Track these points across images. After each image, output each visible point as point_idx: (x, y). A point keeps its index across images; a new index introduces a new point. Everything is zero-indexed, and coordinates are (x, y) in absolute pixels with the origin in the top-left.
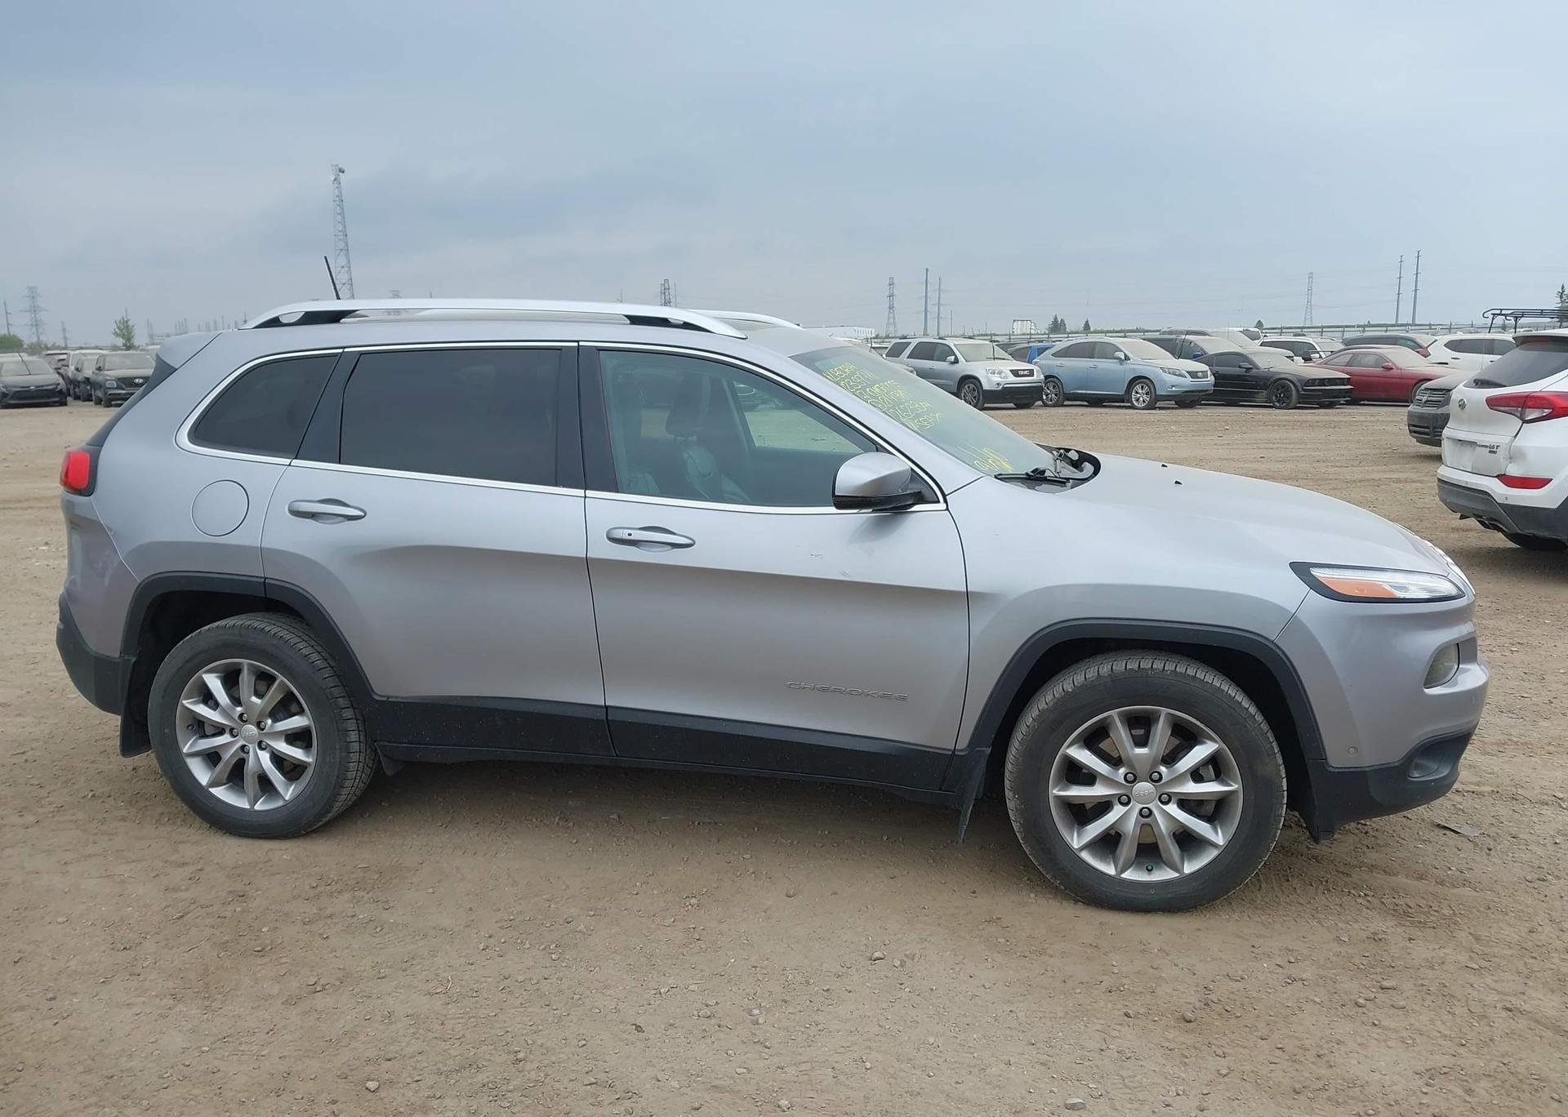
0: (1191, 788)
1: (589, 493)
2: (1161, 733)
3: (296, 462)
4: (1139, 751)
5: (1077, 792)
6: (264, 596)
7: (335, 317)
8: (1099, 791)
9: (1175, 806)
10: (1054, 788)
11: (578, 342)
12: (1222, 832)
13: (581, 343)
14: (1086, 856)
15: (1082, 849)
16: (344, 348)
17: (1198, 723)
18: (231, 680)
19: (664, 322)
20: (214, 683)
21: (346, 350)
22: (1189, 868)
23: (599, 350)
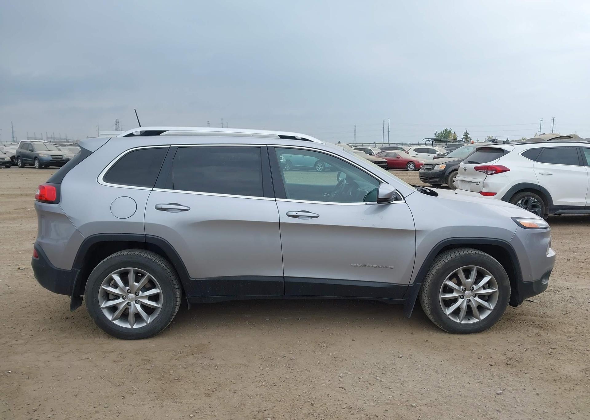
0: (483, 291)
1: (277, 199)
2: (474, 274)
3: (154, 189)
4: (468, 280)
5: (448, 296)
6: (145, 242)
7: (158, 133)
8: (455, 295)
9: (477, 298)
10: (441, 295)
11: (267, 145)
12: (492, 305)
13: (268, 145)
14: (450, 317)
15: (449, 315)
16: (170, 145)
17: (486, 270)
18: (124, 276)
19: (293, 138)
20: (117, 278)
21: (171, 146)
22: (482, 317)
23: (275, 148)
